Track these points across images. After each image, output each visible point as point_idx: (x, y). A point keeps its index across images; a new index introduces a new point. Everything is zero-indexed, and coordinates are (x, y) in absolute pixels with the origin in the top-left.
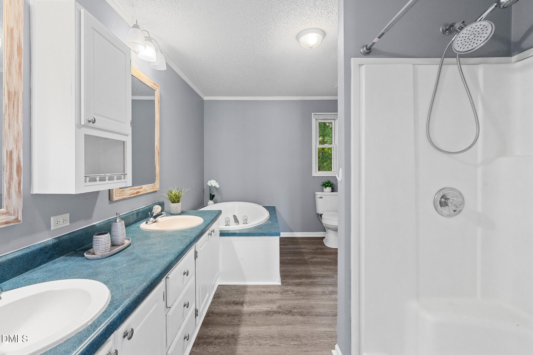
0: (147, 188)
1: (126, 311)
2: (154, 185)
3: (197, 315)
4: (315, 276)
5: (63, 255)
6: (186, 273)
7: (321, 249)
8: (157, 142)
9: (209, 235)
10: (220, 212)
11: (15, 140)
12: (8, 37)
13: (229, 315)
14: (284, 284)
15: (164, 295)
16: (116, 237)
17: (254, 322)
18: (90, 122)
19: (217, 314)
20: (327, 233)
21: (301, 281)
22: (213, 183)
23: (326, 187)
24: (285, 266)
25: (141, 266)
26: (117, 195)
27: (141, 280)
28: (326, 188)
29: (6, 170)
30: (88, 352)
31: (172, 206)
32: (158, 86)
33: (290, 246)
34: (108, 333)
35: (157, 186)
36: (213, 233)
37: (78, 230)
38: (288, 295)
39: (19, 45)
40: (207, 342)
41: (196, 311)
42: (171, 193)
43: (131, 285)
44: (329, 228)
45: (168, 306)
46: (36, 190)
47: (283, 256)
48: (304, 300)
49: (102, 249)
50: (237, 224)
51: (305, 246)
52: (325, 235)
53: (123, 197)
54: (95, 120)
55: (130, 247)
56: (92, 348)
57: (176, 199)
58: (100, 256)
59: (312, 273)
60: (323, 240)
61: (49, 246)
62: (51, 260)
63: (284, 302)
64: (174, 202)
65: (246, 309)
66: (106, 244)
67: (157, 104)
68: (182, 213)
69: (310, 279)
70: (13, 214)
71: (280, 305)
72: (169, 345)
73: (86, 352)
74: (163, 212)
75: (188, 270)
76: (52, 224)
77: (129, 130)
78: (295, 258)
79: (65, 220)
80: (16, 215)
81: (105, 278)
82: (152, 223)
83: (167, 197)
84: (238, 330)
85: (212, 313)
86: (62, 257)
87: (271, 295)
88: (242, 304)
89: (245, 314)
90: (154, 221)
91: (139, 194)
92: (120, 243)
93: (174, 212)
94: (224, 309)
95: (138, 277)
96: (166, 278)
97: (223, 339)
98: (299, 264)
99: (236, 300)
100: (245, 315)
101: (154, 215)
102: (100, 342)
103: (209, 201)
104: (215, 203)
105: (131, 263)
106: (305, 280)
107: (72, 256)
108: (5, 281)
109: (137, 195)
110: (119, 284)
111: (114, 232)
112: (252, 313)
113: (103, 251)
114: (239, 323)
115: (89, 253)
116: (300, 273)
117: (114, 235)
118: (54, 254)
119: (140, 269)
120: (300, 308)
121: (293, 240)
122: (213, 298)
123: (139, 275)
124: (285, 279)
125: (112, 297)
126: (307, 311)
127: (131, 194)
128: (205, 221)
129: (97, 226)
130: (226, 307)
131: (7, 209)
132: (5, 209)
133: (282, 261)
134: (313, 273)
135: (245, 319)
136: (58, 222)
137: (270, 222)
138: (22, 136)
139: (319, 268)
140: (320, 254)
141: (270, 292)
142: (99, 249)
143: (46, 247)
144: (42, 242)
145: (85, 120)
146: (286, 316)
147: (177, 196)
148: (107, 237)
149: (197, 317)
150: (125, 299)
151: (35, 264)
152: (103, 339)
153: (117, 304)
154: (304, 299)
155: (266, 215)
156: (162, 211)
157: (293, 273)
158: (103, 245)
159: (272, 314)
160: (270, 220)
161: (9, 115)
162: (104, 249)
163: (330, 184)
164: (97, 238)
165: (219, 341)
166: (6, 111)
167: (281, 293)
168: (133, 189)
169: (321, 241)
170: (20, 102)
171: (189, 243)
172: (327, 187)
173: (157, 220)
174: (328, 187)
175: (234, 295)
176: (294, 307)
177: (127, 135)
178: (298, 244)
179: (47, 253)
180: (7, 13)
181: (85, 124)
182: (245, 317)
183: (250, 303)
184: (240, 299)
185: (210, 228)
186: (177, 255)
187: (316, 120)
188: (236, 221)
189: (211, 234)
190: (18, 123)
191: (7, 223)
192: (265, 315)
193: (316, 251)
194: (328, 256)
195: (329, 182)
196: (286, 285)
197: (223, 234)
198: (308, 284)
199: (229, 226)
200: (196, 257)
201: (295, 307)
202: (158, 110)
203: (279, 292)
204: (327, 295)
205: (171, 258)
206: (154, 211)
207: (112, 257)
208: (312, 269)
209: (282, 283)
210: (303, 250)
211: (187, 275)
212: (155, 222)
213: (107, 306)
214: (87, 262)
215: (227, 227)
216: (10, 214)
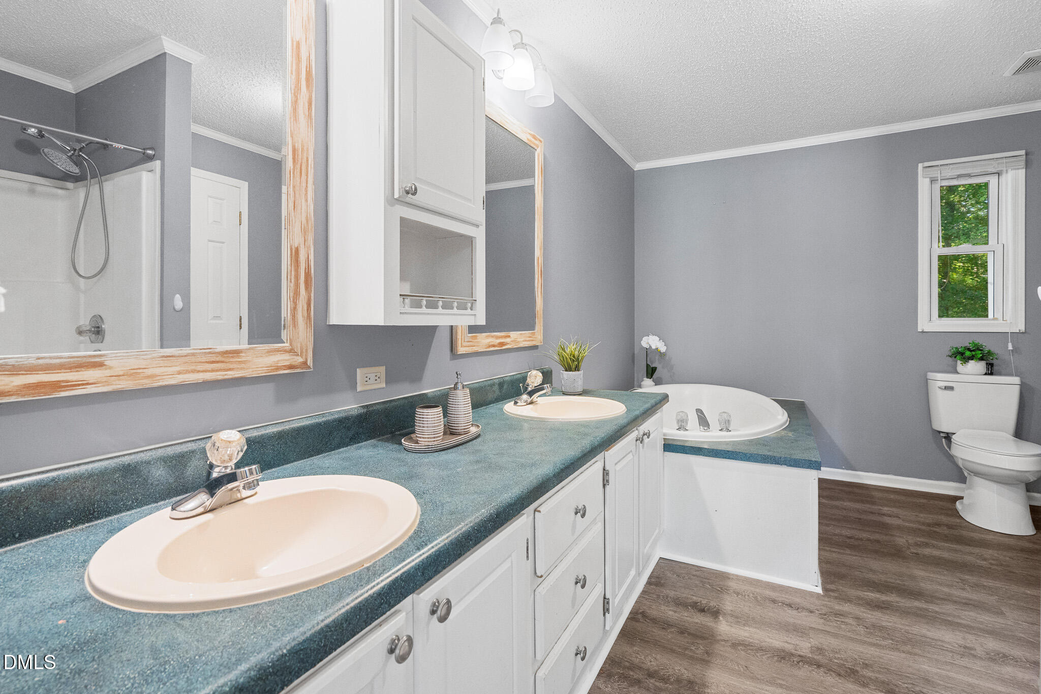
0: (518, 338)
1: (438, 558)
2: (532, 333)
3: (608, 610)
4: (932, 597)
5: (374, 438)
6: (581, 512)
7: (950, 527)
8: (539, 250)
9: (637, 440)
10: (665, 398)
11: (303, 230)
12: (292, 58)
13: (683, 631)
14: (832, 594)
15: (527, 547)
16: (454, 417)
17: (745, 668)
18: (408, 193)
19: (654, 621)
20: (970, 488)
21: (884, 598)
22: (652, 342)
23: (966, 360)
24: (834, 550)
25: (486, 475)
26: (465, 344)
27: (479, 503)
28: (968, 362)
29: (291, 279)
30: (347, 623)
31: (565, 376)
32: (540, 141)
33: (847, 504)
34: (394, 593)
35: (537, 336)
36: (646, 440)
37: (398, 399)
38: (843, 626)
39: (308, 69)
40: (629, 677)
41: (606, 602)
42: (563, 349)
43: (460, 508)
44: (977, 474)
45: (539, 574)
46: (335, 319)
47: (827, 525)
48: (896, 653)
49: (428, 435)
50: (706, 428)
51: (894, 510)
52: (964, 491)
53: (475, 349)
54: (416, 189)
55: (479, 440)
56: (358, 617)
57: (572, 364)
58: (425, 447)
59: (922, 584)
60: (955, 503)
61: (352, 417)
62: (355, 443)
63: (834, 642)
64: (568, 369)
65: (724, 627)
66: (435, 427)
67: (539, 177)
68: (584, 393)
69: (916, 599)
70: (299, 354)
71: (820, 646)
72: (539, 657)
73: (343, 621)
74: (545, 385)
75: (584, 505)
76: (358, 381)
77: (480, 216)
78: (865, 535)
79: (378, 376)
80: (304, 357)
81: (421, 487)
82: (525, 404)
83: (557, 358)
84: (704, 675)
85: (644, 614)
86: (373, 441)
87: (795, 612)
88: (715, 613)
89: (722, 640)
90: (529, 400)
91: (504, 347)
92: (461, 430)
93: (568, 390)
94: (670, 613)
95: (476, 496)
96: (535, 511)
97: (666, 683)
98: (876, 552)
99: (701, 601)
100: (723, 643)
101: (530, 389)
102: (376, 610)
103: (645, 379)
104: (656, 385)
105: (471, 468)
106: (898, 599)
107: (385, 441)
108: (287, 464)
109: (501, 348)
110: (440, 501)
111: (453, 407)
112: (740, 644)
113: (430, 438)
114: (705, 657)
115: (411, 440)
116: (883, 578)
117: (452, 414)
118: (360, 434)
119: (484, 481)
120: (885, 670)
121: (856, 490)
122: (647, 584)
123: (478, 491)
124: (832, 583)
125: (421, 523)
126: (910, 686)
127: (490, 346)
128: (628, 410)
129: (429, 395)
130: (675, 612)
131: (291, 344)
132: (288, 345)
133: (825, 536)
134: (926, 586)
135: (721, 652)
136: (367, 379)
137: (790, 434)
138: (313, 223)
139: (944, 575)
140: (946, 538)
141: (790, 605)
142: (423, 435)
143: (347, 418)
144: (343, 410)
145: (399, 189)
146: (840, 681)
147: (574, 357)
148: (437, 414)
149: (607, 614)
150: (440, 534)
151: (331, 444)
152: (382, 604)
153: (424, 538)
154: (898, 650)
155: (780, 417)
156: (543, 383)
157: (857, 573)
158: (430, 427)
159: (798, 662)
160: (791, 431)
161: (294, 187)
162: (431, 435)
163: (980, 352)
164: (420, 412)
165: (657, 684)
166: (290, 180)
167: (823, 616)
168: (492, 337)
169: (949, 505)
170: (309, 165)
171: (588, 447)
172: (970, 361)
173: (534, 400)
174: (972, 360)
175: (695, 589)
176: (863, 663)
177: (477, 226)
178: (874, 503)
179: (349, 429)
180: (292, 17)
181: (399, 197)
182: (722, 649)
183: (737, 617)
184: (710, 602)
185: (641, 427)
186: (560, 466)
187: (933, 181)
188: (703, 421)
189: (643, 439)
190: (307, 202)
191: (291, 367)
192: (776, 658)
193: (932, 529)
194: (977, 550)
195: (978, 348)
196: (836, 598)
197: (670, 447)
198: (908, 613)
199: (686, 432)
200: (605, 482)
201: (866, 664)
202: (540, 188)
203: (817, 612)
204: (981, 658)
205: (546, 469)
206: (529, 381)
207: (443, 452)
208: (922, 573)
209: (825, 589)
210: (887, 520)
211: (583, 516)
212: (531, 403)
213: (406, 538)
214: (404, 455)
215: (682, 432)
216: (296, 352)
